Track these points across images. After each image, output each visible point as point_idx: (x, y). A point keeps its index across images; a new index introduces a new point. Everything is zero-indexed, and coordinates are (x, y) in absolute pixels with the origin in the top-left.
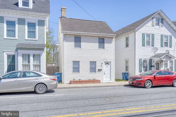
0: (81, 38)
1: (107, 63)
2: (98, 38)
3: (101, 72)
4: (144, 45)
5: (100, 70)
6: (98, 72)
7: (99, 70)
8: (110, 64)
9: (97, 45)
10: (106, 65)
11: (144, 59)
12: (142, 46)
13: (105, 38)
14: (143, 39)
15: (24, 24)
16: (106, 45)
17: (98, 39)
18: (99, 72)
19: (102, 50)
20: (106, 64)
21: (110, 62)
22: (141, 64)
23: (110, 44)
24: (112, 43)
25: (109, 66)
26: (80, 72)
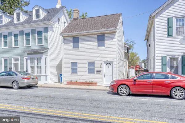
0: (79, 38)
1: (108, 64)
2: (97, 35)
3: (100, 73)
4: (172, 35)
5: (99, 72)
6: (96, 73)
7: (97, 71)
8: (112, 64)
9: (96, 43)
10: (108, 66)
11: (170, 56)
12: (168, 37)
13: (105, 34)
14: (170, 26)
15: (35, 34)
16: (107, 42)
17: (97, 37)
18: (98, 73)
19: (101, 49)
20: (106, 65)
21: (112, 62)
22: (164, 63)
23: (111, 41)
24: (114, 39)
25: (111, 67)
26: (78, 73)
